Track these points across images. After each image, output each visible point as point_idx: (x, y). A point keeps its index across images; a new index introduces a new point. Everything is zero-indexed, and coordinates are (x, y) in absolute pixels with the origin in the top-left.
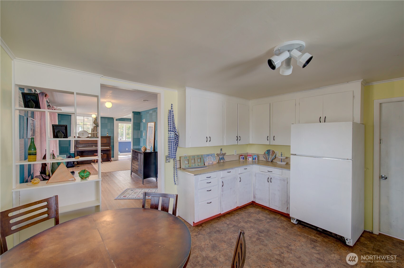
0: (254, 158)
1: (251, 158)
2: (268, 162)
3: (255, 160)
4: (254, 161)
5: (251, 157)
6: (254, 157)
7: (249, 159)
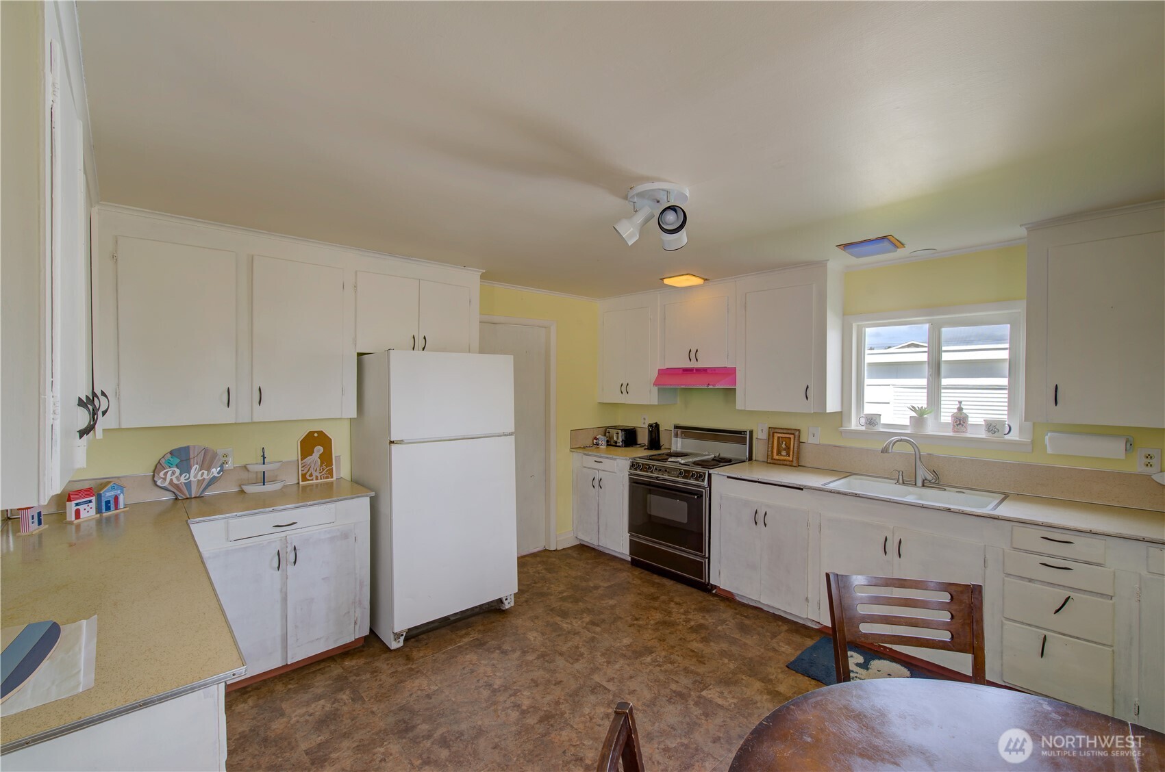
0: (108, 502)
1: (93, 505)
2: (188, 501)
3: (116, 508)
4: (108, 519)
5: (93, 499)
6: (108, 494)
7: (83, 515)
